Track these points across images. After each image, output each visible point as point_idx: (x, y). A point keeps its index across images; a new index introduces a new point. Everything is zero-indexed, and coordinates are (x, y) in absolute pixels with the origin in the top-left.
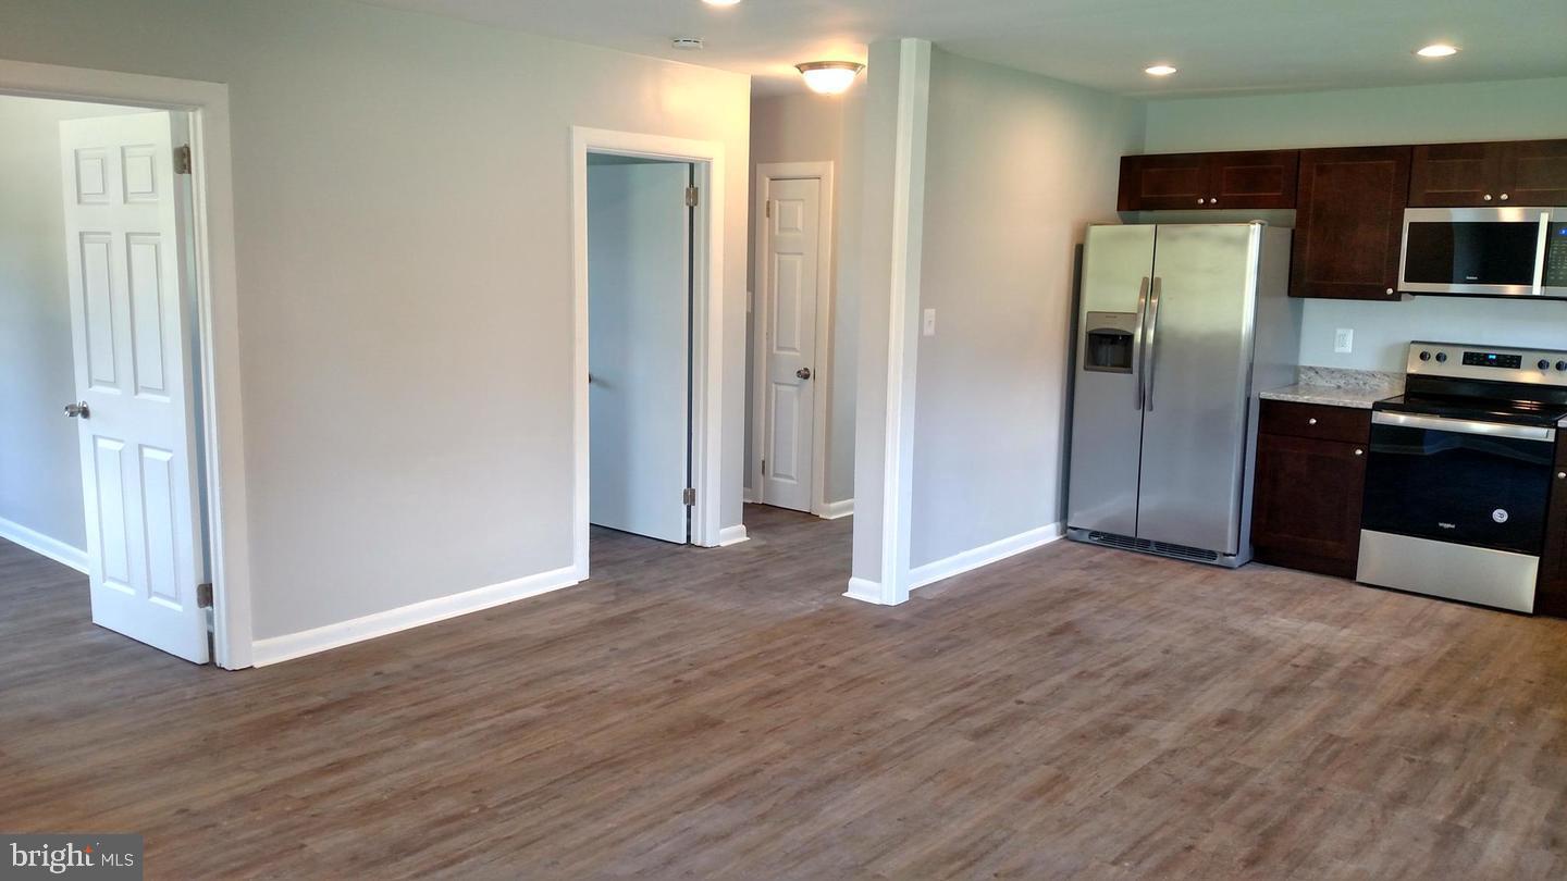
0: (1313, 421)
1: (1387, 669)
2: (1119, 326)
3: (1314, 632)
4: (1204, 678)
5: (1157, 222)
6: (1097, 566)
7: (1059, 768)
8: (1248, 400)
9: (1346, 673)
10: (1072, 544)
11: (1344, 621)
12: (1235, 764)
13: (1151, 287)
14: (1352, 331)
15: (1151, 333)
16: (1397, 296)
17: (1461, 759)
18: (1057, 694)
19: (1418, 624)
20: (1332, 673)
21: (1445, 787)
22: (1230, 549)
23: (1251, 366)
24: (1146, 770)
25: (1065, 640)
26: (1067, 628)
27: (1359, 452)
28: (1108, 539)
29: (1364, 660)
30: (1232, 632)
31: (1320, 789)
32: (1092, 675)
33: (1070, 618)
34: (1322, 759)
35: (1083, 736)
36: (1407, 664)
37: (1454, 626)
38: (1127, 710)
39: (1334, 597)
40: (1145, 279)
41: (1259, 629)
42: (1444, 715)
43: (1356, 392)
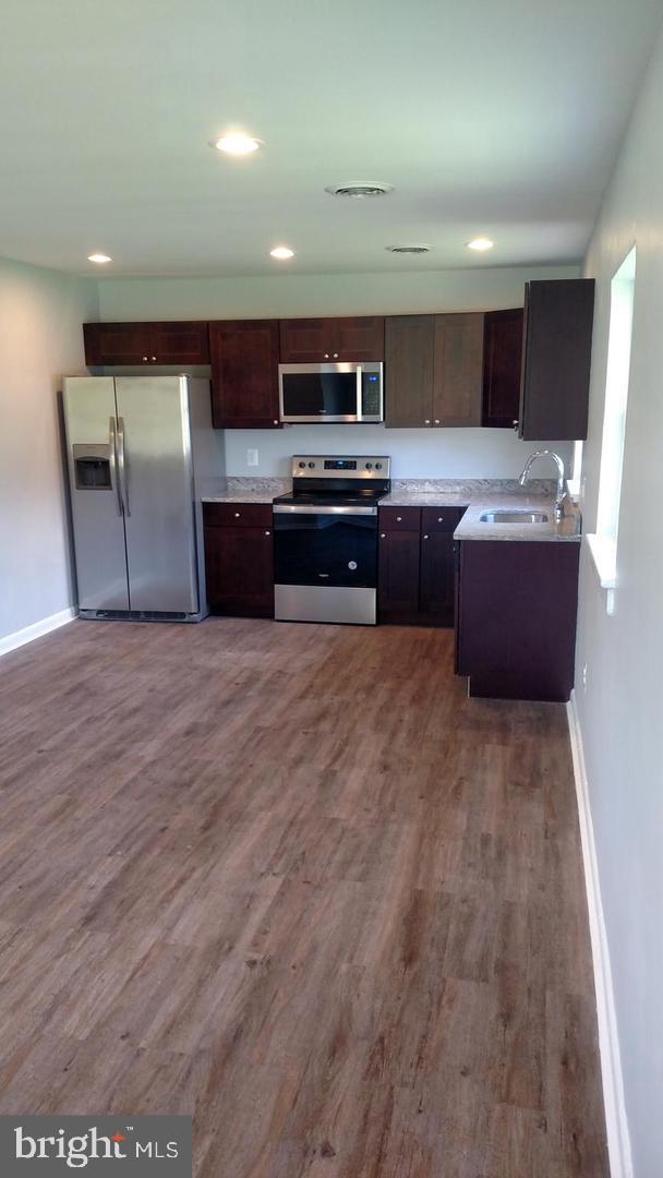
0: (237, 515)
1: (293, 675)
2: (99, 454)
3: (249, 658)
4: (177, 704)
5: (114, 375)
6: (103, 636)
7: (70, 794)
8: (194, 503)
9: (270, 682)
10: (85, 622)
11: (267, 648)
12: (196, 761)
13: (117, 425)
14: (257, 451)
15: (121, 459)
16: (280, 425)
17: (335, 726)
18: (71, 739)
19: (311, 642)
20: (260, 685)
21: (326, 747)
22: (194, 610)
23: (193, 479)
24: (134, 780)
25: (77, 697)
26: (80, 685)
27: (268, 533)
28: (110, 614)
29: (280, 672)
30: (196, 669)
31: (251, 766)
32: (97, 719)
33: (80, 680)
34: (253, 744)
35: (89, 766)
36: (304, 670)
37: (332, 640)
38: (122, 739)
39: (261, 632)
40: (112, 418)
41: (214, 664)
42: (326, 700)
43: (265, 492)
